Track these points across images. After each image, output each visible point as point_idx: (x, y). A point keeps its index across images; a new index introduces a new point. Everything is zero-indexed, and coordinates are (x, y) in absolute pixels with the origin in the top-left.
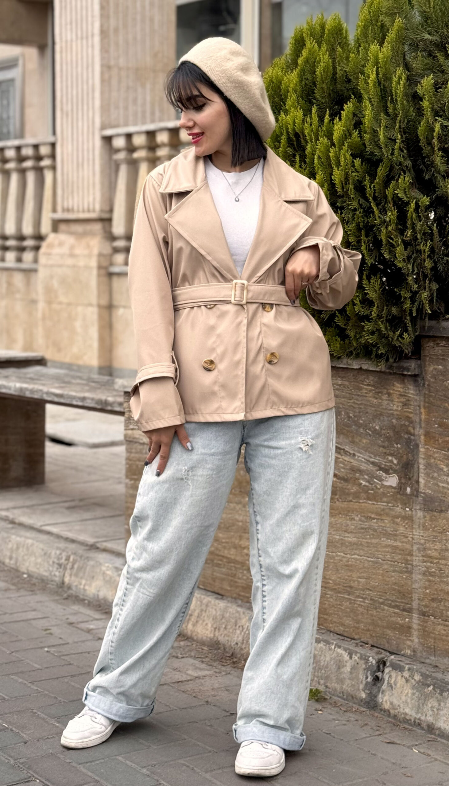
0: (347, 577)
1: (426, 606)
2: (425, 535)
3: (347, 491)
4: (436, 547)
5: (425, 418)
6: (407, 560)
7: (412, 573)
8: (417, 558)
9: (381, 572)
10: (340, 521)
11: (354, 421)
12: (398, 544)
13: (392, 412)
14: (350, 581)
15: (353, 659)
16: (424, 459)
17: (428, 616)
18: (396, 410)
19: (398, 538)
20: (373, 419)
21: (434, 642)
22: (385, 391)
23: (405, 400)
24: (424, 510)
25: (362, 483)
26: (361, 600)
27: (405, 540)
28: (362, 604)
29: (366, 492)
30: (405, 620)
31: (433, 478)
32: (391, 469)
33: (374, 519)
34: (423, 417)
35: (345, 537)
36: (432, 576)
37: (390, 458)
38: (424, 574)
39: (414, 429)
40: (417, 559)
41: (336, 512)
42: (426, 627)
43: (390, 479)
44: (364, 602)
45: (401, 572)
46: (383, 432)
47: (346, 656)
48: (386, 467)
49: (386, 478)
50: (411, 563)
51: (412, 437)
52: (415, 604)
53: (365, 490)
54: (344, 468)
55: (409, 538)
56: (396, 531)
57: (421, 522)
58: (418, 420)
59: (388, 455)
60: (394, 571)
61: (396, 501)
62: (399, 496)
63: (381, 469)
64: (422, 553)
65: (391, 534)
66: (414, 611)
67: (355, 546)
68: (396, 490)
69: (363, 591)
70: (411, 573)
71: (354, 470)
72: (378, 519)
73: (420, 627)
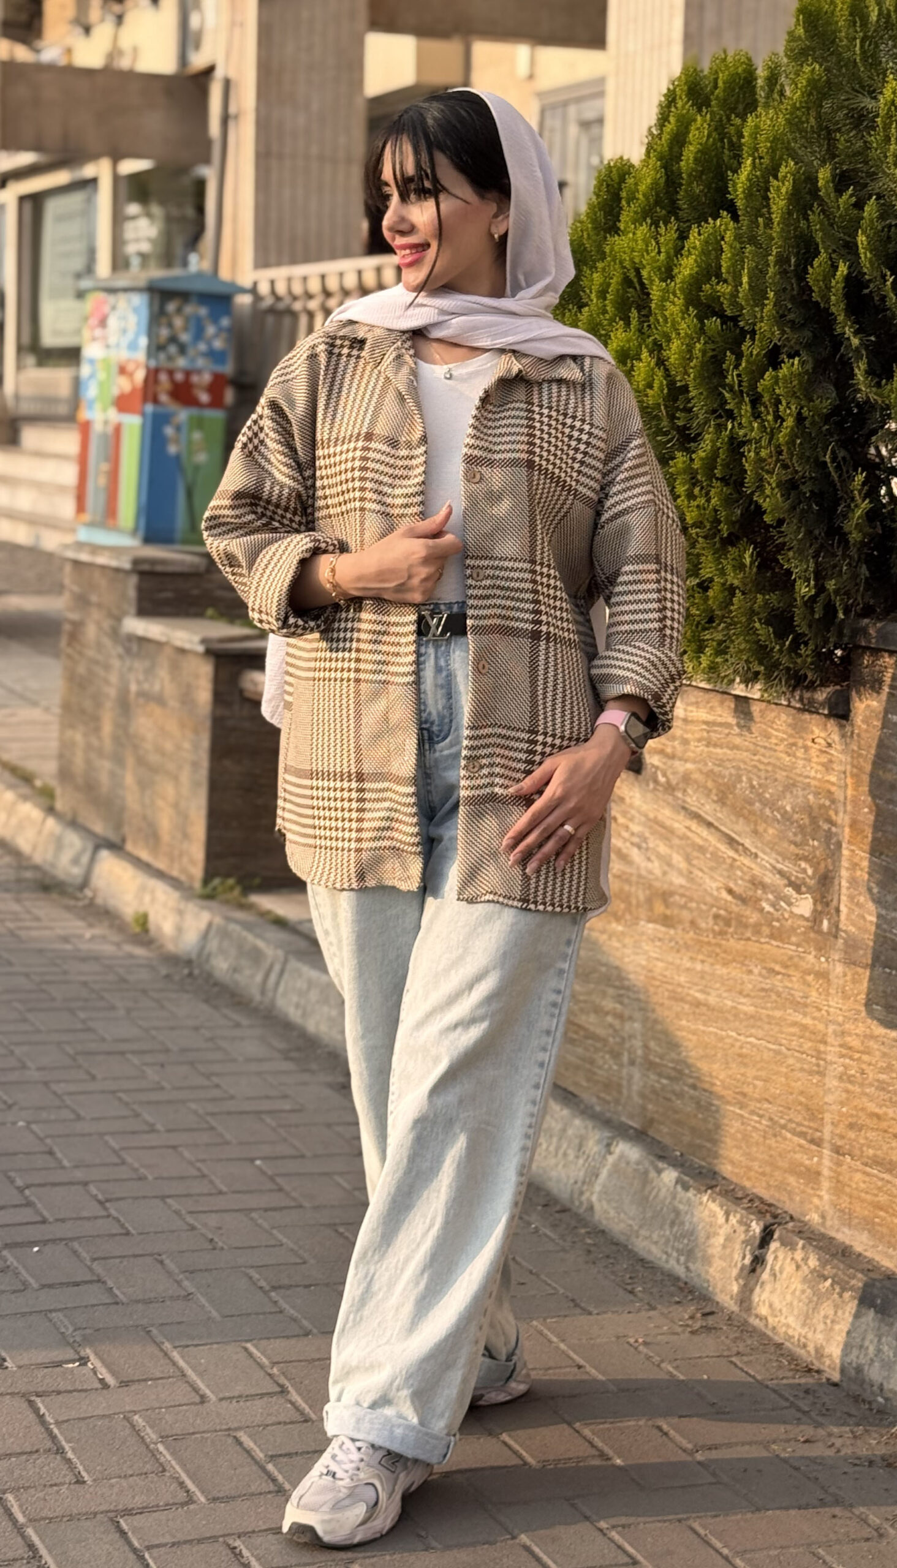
0: (739, 1076)
1: (842, 1137)
2: (844, 1008)
3: (744, 920)
4: (857, 1031)
5: (853, 796)
6: (819, 1052)
7: (824, 1075)
8: (832, 1049)
9: (784, 1070)
10: (734, 974)
11: (759, 795)
12: (808, 1021)
13: (808, 780)
14: (743, 1083)
15: (730, 1222)
16: (847, 869)
17: (844, 1155)
18: (814, 778)
19: (809, 1010)
20: (783, 792)
21: (850, 1203)
22: (800, 743)
23: (825, 760)
24: (845, 963)
25: (763, 909)
26: (756, 1118)
27: (817, 1014)
28: (757, 1125)
29: (770, 925)
30: (811, 1159)
31: (858, 904)
32: (805, 884)
33: (778, 973)
34: (849, 792)
35: (739, 1003)
36: (850, 1082)
37: (803, 865)
38: (840, 1078)
39: (836, 813)
40: (832, 1051)
41: (730, 958)
42: (839, 1174)
43: (803, 903)
44: (759, 1122)
45: (811, 1073)
46: (796, 816)
47: (721, 1219)
48: (798, 882)
49: (797, 900)
50: (823, 1056)
51: (834, 829)
52: (827, 1130)
53: (769, 919)
54: (742, 879)
55: (823, 1012)
56: (807, 997)
57: (841, 982)
58: (842, 799)
59: (800, 859)
60: (802, 1070)
61: (808, 943)
62: (812, 935)
63: (791, 884)
64: (839, 1039)
65: (799, 1003)
66: (826, 1145)
67: (752, 1021)
68: (809, 924)
69: (759, 1101)
70: (822, 1074)
71: (756, 883)
72: (784, 974)
73: (832, 1174)
